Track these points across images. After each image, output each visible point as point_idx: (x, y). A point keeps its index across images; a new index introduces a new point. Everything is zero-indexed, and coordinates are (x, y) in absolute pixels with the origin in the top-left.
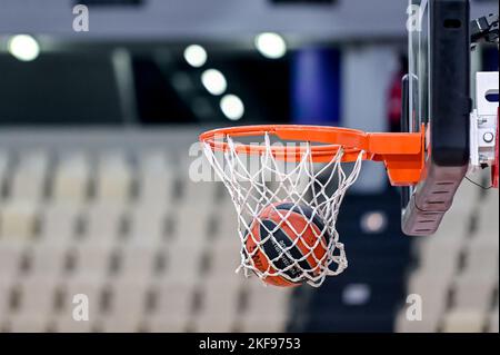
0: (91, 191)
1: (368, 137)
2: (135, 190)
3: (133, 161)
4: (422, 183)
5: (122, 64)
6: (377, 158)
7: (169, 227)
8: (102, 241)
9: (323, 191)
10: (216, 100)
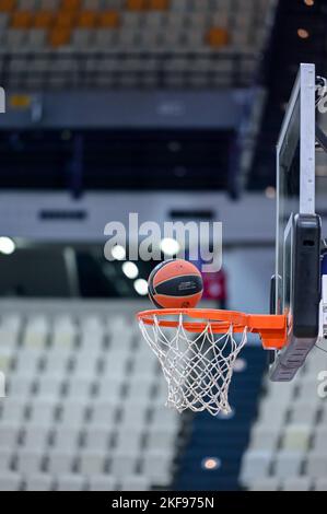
0: (49, 341)
1: (249, 317)
2: (78, 341)
3: (77, 322)
4: (285, 348)
5: (70, 257)
6: (255, 331)
7: (101, 366)
8: (56, 374)
9: (220, 354)
10: (131, 282)
